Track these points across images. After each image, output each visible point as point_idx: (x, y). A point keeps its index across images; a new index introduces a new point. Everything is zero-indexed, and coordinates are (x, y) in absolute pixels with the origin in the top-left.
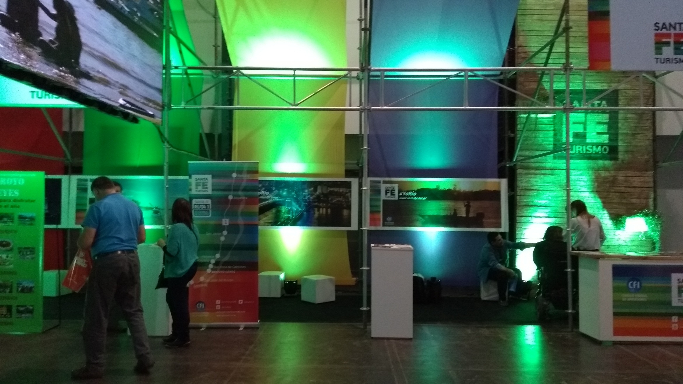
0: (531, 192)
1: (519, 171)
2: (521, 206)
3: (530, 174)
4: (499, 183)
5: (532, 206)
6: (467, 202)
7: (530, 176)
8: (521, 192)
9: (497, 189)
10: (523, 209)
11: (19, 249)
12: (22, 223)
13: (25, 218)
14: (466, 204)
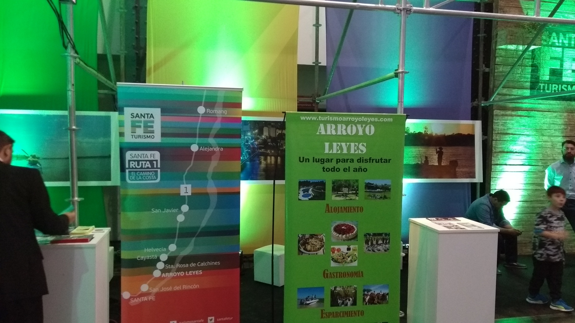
0: (507, 136)
1: (496, 112)
2: (495, 152)
3: (507, 115)
4: (473, 126)
5: (507, 152)
6: (439, 148)
7: (506, 117)
8: (496, 136)
9: (470, 132)
10: (498, 155)
11: (365, 235)
12: (369, 196)
13: (376, 187)
14: (438, 150)
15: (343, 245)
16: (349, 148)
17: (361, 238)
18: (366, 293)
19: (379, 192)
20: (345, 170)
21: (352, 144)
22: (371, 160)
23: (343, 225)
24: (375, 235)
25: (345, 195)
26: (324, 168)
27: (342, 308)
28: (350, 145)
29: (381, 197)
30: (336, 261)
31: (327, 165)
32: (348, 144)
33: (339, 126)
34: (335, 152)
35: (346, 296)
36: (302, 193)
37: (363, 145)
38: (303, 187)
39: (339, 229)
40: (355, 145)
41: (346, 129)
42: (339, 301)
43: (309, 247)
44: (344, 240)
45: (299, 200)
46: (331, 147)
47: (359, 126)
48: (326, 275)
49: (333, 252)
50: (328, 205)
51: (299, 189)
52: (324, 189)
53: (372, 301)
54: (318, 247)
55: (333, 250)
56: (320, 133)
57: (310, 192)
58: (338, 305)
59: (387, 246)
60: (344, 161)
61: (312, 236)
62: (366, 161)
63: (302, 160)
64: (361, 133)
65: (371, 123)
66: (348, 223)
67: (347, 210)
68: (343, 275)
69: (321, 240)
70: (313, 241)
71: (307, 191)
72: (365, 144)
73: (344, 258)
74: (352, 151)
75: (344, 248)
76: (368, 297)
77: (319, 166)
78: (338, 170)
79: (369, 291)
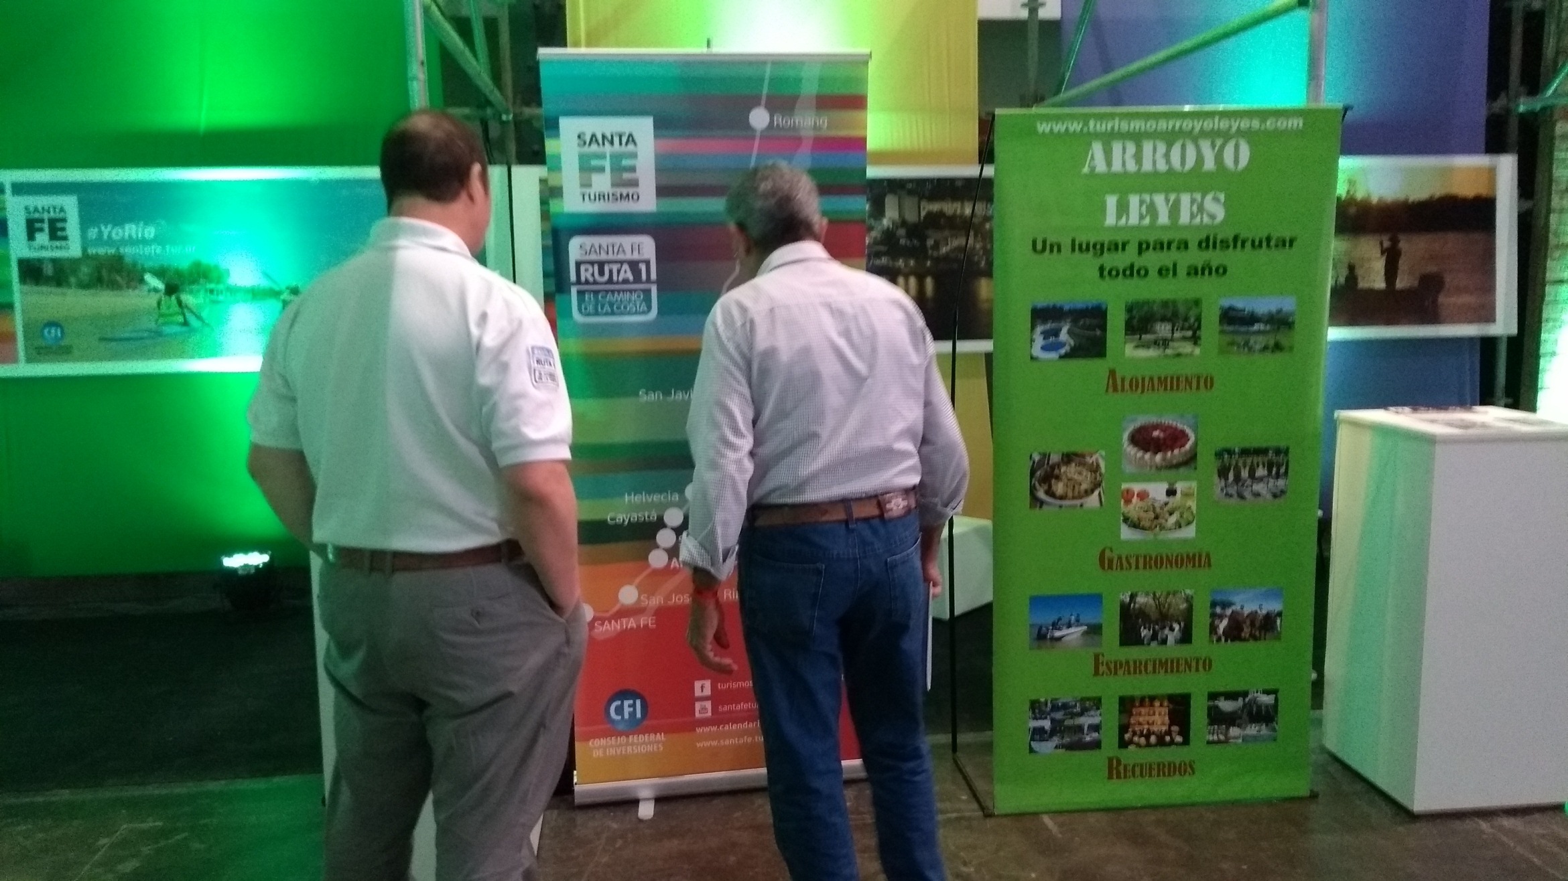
1: (1561, 127)
2: (1557, 247)
4: (1492, 172)
6: (1391, 240)
8: (1561, 198)
9: (1482, 191)
11: (1219, 455)
12: (1232, 344)
13: (1252, 319)
14: (1387, 244)
15: (1155, 480)
16: (1174, 210)
17: (1207, 462)
18: (1218, 610)
19: (1259, 332)
20: (1162, 272)
21: (1185, 199)
22: (1237, 241)
23: (1155, 427)
24: (1245, 452)
25: (1164, 343)
26: (1102, 269)
27: (1153, 651)
28: (1177, 203)
29: (1265, 348)
30: (1135, 525)
31: (1110, 260)
32: (1172, 197)
33: (1147, 147)
34: (1134, 220)
35: (1164, 618)
36: (1039, 341)
37: (1216, 199)
38: (1045, 321)
39: (1143, 439)
40: (1193, 201)
41: (1167, 155)
42: (1144, 632)
43: (1059, 488)
44: (1159, 468)
45: (1032, 358)
46: (1123, 208)
47: (1205, 145)
48: (1105, 562)
49: (1128, 501)
50: (1112, 373)
51: (1033, 328)
52: (1103, 328)
53: (1235, 632)
54: (1084, 486)
55: (1128, 496)
56: (1093, 169)
57: (1064, 336)
58: (1139, 641)
59: (1281, 483)
60: (1160, 246)
61: (1068, 458)
62: (1225, 244)
63: (1042, 247)
64: (1209, 164)
65: (1240, 133)
66: (1169, 420)
67: (1169, 383)
68: (1154, 562)
69: (1095, 469)
70: (1071, 471)
71: (1056, 333)
72: (1222, 197)
73: (1157, 517)
74: (1184, 218)
75: (1157, 491)
76: (1225, 622)
77: (1089, 264)
78: (1143, 273)
79: (1225, 605)
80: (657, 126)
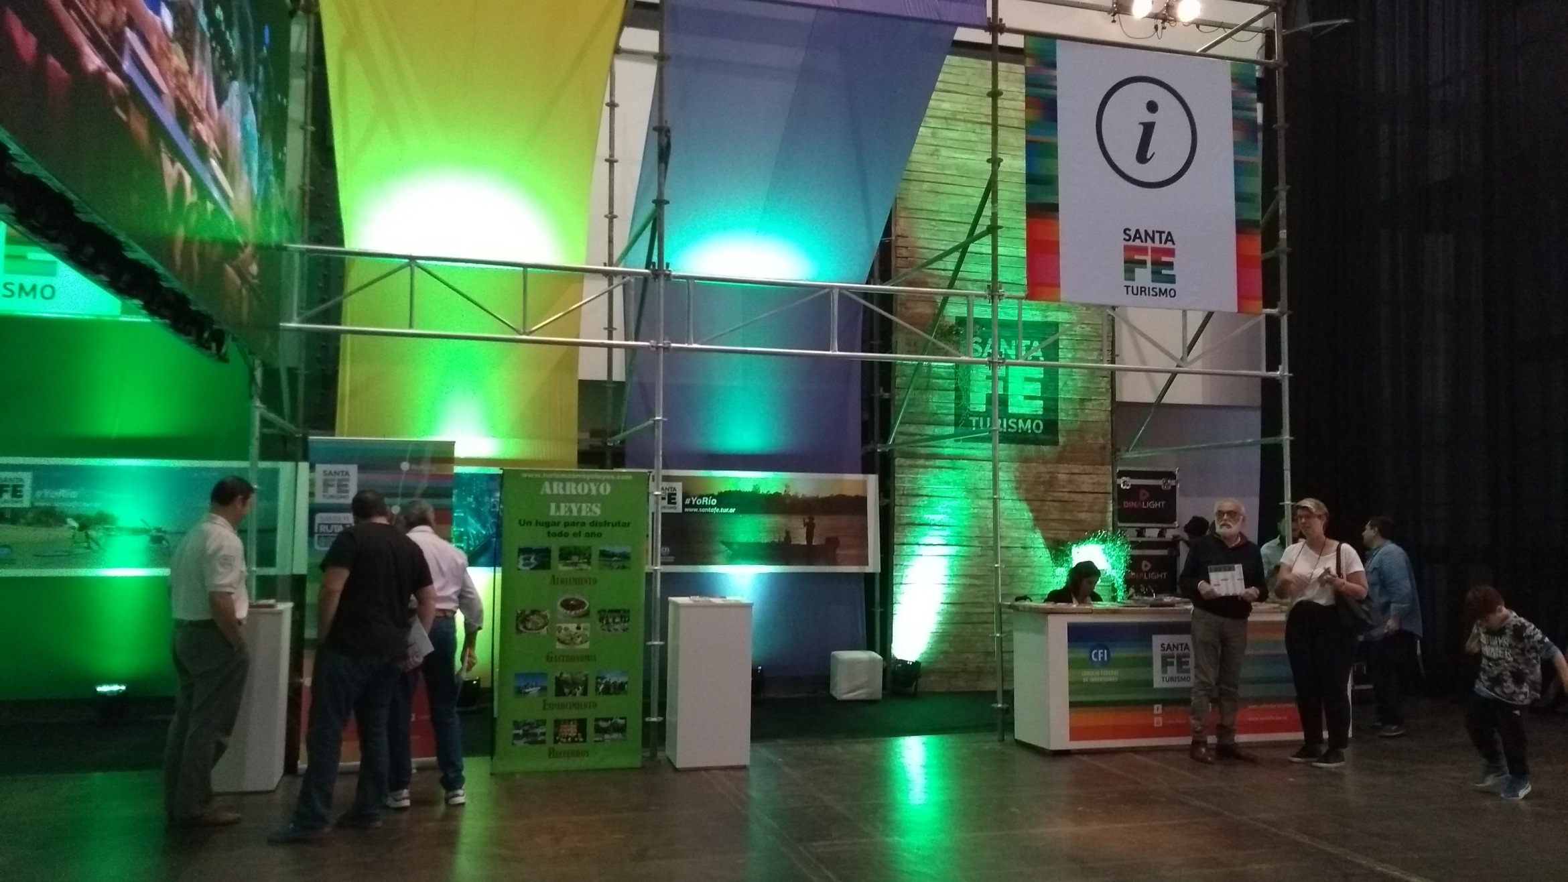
0: (918, 499)
1: (898, 461)
2: (900, 525)
3: (917, 467)
4: (864, 483)
5: (920, 525)
6: (809, 518)
7: (916, 470)
8: (901, 499)
9: (860, 494)
10: (904, 529)
11: (599, 612)
12: (606, 565)
13: (613, 555)
14: (807, 520)
15: (572, 623)
16: (580, 510)
17: (594, 615)
18: (599, 680)
19: (615, 561)
20: (575, 535)
21: (584, 505)
22: (606, 524)
23: (571, 600)
24: (611, 611)
25: (575, 564)
26: (549, 533)
27: (570, 699)
28: (581, 507)
29: (618, 567)
30: (563, 642)
31: (552, 529)
32: (579, 505)
33: (568, 484)
34: (562, 513)
35: (574, 684)
36: (521, 562)
37: (596, 506)
38: (524, 554)
39: (566, 605)
40: (587, 507)
41: (576, 488)
42: (566, 691)
43: (529, 625)
44: (574, 617)
45: (519, 569)
46: (558, 508)
47: (592, 485)
48: (549, 658)
49: (560, 632)
50: (553, 576)
51: (519, 556)
52: (549, 557)
53: (607, 691)
54: (540, 625)
55: (559, 629)
56: (545, 492)
57: (532, 560)
58: (564, 694)
59: (626, 624)
60: (573, 524)
61: (534, 612)
62: (601, 524)
63: (523, 523)
64: (594, 492)
65: (606, 480)
66: (577, 597)
67: (577, 581)
68: (570, 658)
69: (545, 617)
70: (534, 618)
71: (529, 559)
72: (599, 505)
73: (572, 639)
74: (584, 513)
75: (572, 627)
76: (602, 686)
77: (542, 530)
78: (566, 535)
79: (603, 678)
80: (359, 468)
